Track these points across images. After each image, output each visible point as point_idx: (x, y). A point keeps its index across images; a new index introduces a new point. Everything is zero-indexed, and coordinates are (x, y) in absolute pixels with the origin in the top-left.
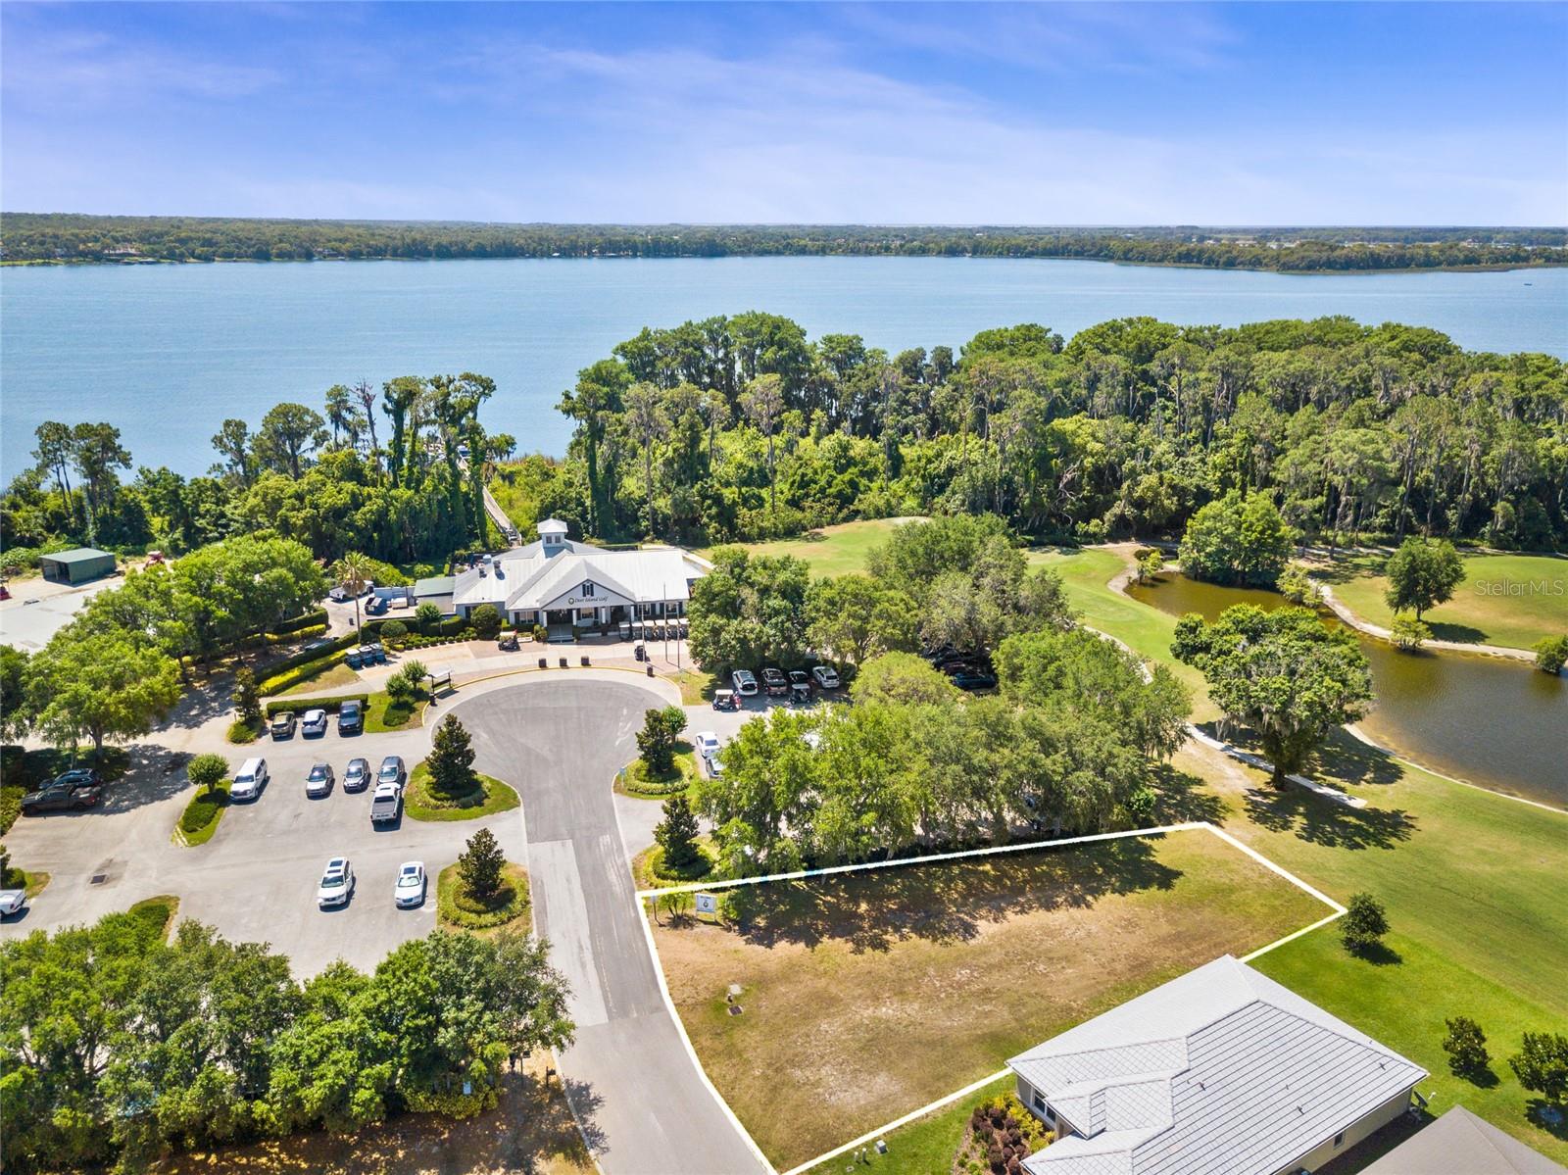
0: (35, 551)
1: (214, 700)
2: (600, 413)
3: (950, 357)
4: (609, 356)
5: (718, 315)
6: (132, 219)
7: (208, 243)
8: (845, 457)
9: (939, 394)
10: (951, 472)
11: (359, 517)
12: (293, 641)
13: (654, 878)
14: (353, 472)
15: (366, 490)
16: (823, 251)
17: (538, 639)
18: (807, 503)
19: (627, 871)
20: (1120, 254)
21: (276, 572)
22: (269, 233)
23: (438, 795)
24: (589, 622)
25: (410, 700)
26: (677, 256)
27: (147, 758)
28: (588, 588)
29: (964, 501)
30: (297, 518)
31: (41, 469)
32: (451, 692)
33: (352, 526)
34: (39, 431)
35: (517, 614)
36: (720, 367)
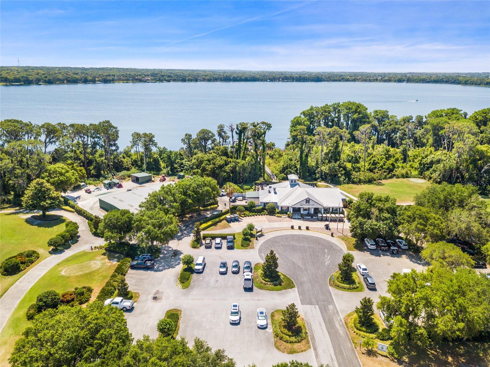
0: (129, 172)
1: (185, 230)
2: (305, 136)
3: (422, 119)
4: (299, 115)
5: (337, 102)
6: (149, 70)
7: (169, 76)
8: (388, 154)
9: (419, 132)
10: (432, 163)
11: (227, 168)
12: (207, 210)
13: (355, 330)
14: (225, 153)
15: (230, 159)
16: (354, 80)
17: (289, 217)
18: (376, 170)
19: (343, 323)
20: (463, 82)
21: (206, 188)
22: (186, 74)
23: (266, 279)
24: (306, 212)
25: (249, 237)
26: (306, 81)
27: (166, 250)
28: (308, 201)
29: (440, 174)
30: (209, 167)
31: (132, 147)
32: (262, 235)
33: (225, 171)
34: (132, 135)
35: (282, 208)
36: (336, 119)
